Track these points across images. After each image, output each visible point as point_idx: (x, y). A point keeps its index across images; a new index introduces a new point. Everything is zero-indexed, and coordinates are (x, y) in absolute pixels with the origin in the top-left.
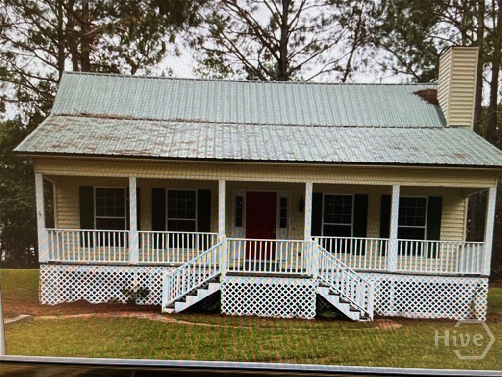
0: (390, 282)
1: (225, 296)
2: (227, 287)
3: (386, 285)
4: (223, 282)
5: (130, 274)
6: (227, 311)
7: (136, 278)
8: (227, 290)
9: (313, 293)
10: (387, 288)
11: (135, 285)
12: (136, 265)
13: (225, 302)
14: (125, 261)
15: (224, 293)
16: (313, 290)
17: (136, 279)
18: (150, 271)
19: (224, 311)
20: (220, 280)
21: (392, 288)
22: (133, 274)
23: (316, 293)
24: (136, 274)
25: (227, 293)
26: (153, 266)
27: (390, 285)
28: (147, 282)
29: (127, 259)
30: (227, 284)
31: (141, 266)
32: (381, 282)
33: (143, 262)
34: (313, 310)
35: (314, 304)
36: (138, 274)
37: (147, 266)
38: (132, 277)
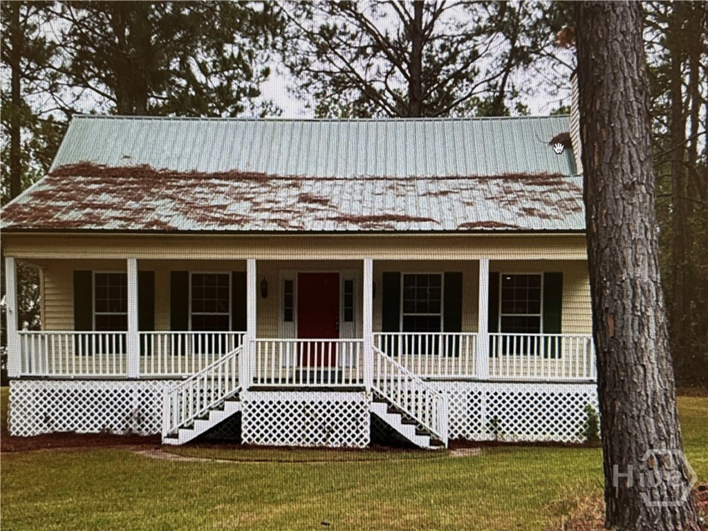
0: (480, 393)
1: (246, 419)
2: (250, 407)
3: (474, 398)
4: (244, 400)
5: (127, 392)
6: (249, 440)
7: (135, 397)
8: (250, 411)
9: (366, 411)
10: (476, 401)
11: (135, 407)
12: (135, 380)
13: (246, 427)
14: (121, 374)
15: (245, 415)
16: (365, 407)
17: (135, 399)
18: (155, 387)
19: (245, 440)
20: (240, 397)
21: (484, 401)
22: (131, 391)
23: (369, 411)
24: (135, 391)
25: (250, 415)
26: (159, 379)
27: (479, 397)
28: (151, 403)
29: (124, 372)
30: (250, 403)
31: (143, 380)
32: (468, 393)
33: (146, 374)
34: (367, 436)
35: (367, 428)
36: (139, 391)
37: (151, 380)
38: (131, 395)
